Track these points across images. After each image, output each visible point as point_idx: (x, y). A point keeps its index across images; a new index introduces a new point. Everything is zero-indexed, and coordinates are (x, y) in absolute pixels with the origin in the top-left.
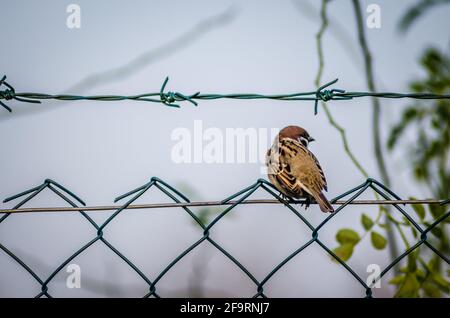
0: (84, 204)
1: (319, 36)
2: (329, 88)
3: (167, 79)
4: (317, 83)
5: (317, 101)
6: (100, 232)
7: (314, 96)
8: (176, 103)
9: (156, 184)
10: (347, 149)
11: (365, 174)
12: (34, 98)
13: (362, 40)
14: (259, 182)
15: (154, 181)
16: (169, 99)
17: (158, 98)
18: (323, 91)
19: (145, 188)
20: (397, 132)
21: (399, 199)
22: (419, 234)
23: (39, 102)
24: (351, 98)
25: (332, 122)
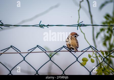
0: (20, 52)
1: (79, 11)
2: (81, 24)
3: (41, 21)
4: (78, 22)
5: (78, 27)
6: (24, 58)
7: (77, 25)
8: (43, 27)
9: (38, 47)
10: (85, 38)
11: (90, 44)
12: (8, 26)
13: (90, 12)
14: (63, 46)
15: (38, 46)
16: (42, 26)
17: (39, 26)
18: (79, 24)
19: (35, 48)
20: (98, 34)
21: (98, 51)
22: (103, 59)
23: (9, 27)
24: (86, 26)
25: (82, 32)
